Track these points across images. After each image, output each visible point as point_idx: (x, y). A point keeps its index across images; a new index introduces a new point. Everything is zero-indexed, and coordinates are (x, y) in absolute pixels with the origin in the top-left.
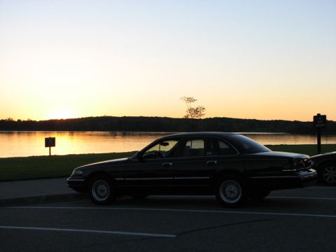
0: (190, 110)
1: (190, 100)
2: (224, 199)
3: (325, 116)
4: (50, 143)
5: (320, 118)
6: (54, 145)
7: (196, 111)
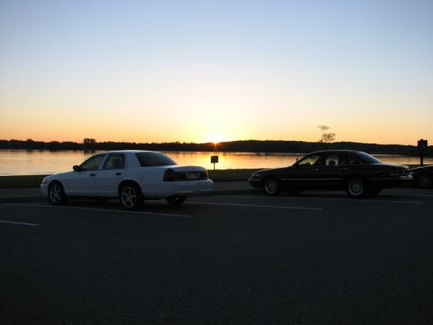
0: (325, 135)
1: (324, 128)
2: (352, 193)
3: (426, 141)
4: (215, 160)
5: (423, 143)
6: (217, 161)
7: (329, 136)
